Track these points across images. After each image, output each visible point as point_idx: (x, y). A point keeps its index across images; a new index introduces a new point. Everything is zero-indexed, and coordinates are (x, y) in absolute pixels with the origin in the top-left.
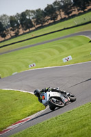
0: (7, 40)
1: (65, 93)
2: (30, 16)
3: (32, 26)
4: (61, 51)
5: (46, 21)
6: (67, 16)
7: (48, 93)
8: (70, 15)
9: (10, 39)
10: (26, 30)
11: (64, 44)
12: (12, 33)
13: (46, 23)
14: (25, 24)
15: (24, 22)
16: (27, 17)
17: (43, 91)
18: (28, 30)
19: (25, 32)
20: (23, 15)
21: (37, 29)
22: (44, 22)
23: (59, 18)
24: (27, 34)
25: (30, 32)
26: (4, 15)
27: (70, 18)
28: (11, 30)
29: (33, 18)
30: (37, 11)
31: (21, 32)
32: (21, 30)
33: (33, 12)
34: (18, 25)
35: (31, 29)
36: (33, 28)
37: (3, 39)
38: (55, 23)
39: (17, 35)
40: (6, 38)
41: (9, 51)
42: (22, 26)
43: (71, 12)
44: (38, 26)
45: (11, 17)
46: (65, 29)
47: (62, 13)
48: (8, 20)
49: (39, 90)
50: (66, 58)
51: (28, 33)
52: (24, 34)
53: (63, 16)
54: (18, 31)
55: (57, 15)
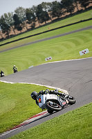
0: (23, 33)
1: (64, 96)
2: (46, 8)
3: (49, 19)
4: (77, 44)
5: (63, 14)
6: (84, 9)
7: (44, 96)
8: (87, 7)
9: (26, 32)
10: (42, 22)
11: (81, 37)
12: (29, 26)
13: (63, 16)
14: (41, 17)
15: (40, 14)
16: (44, 10)
17: (40, 93)
18: (44, 23)
19: (41, 24)
20: (40, 7)
21: (53, 22)
22: (61, 14)
23: (76, 10)
24: (43, 27)
25: (46, 24)
26: (20, 8)
27: (87, 10)
28: (27, 23)
29: (49, 11)
30: (53, 3)
31: (37, 24)
32: (37, 23)
33: (49, 4)
34: (34, 17)
35: (47, 22)
36: (50, 21)
37: (19, 32)
38: (71, 15)
39: (33, 28)
40: (22, 31)
41: (25, 45)
42: (39, 19)
43: (88, 4)
44: (54, 18)
45: (27, 9)
46: (81, 21)
47: (79, 5)
48: (24, 13)
49: (36, 93)
50: (83, 51)
51: (44, 25)
52: (41, 26)
53: (80, 8)
54: (34, 24)
55: (74, 7)
